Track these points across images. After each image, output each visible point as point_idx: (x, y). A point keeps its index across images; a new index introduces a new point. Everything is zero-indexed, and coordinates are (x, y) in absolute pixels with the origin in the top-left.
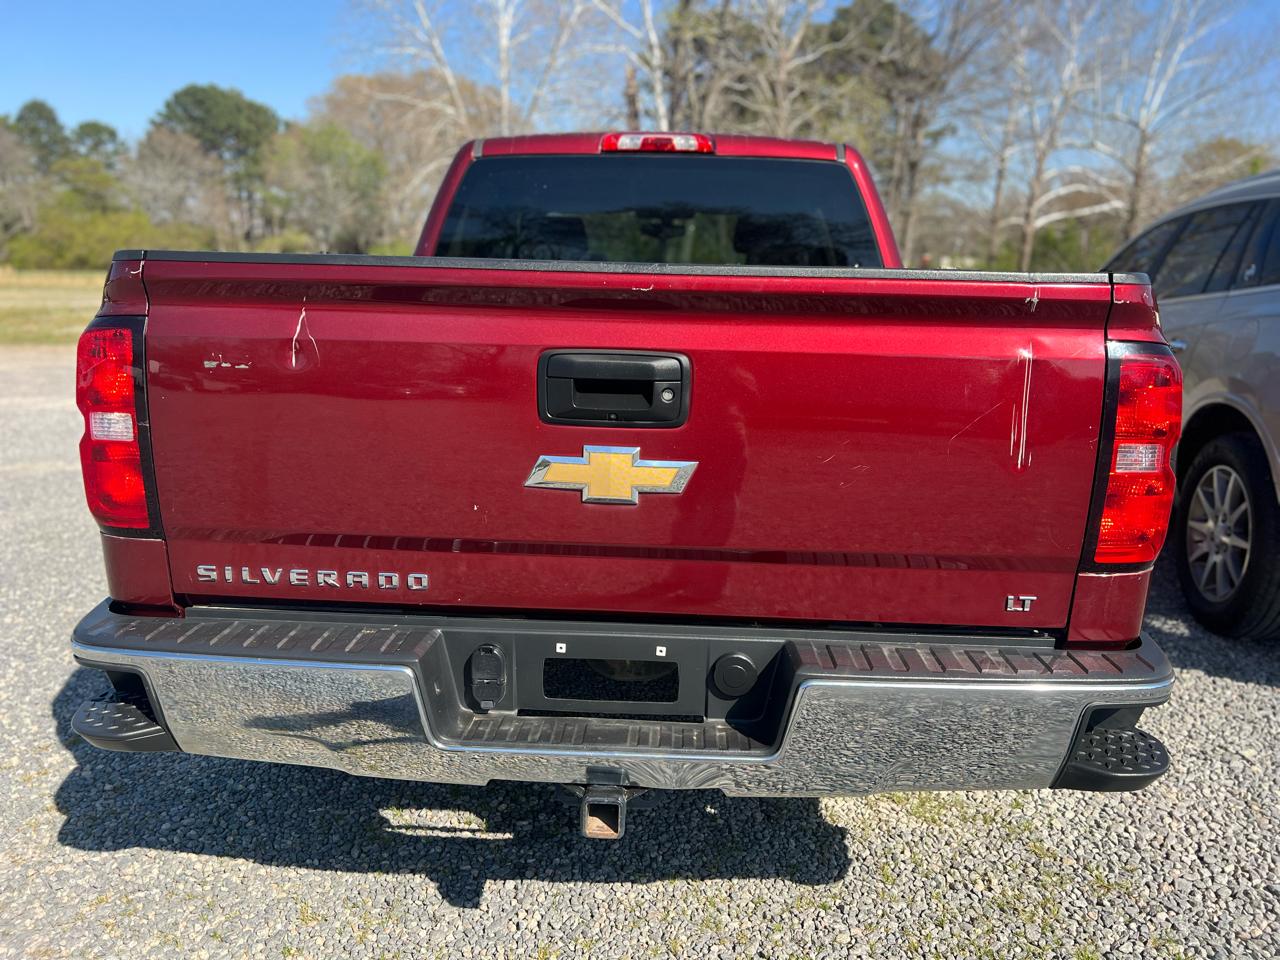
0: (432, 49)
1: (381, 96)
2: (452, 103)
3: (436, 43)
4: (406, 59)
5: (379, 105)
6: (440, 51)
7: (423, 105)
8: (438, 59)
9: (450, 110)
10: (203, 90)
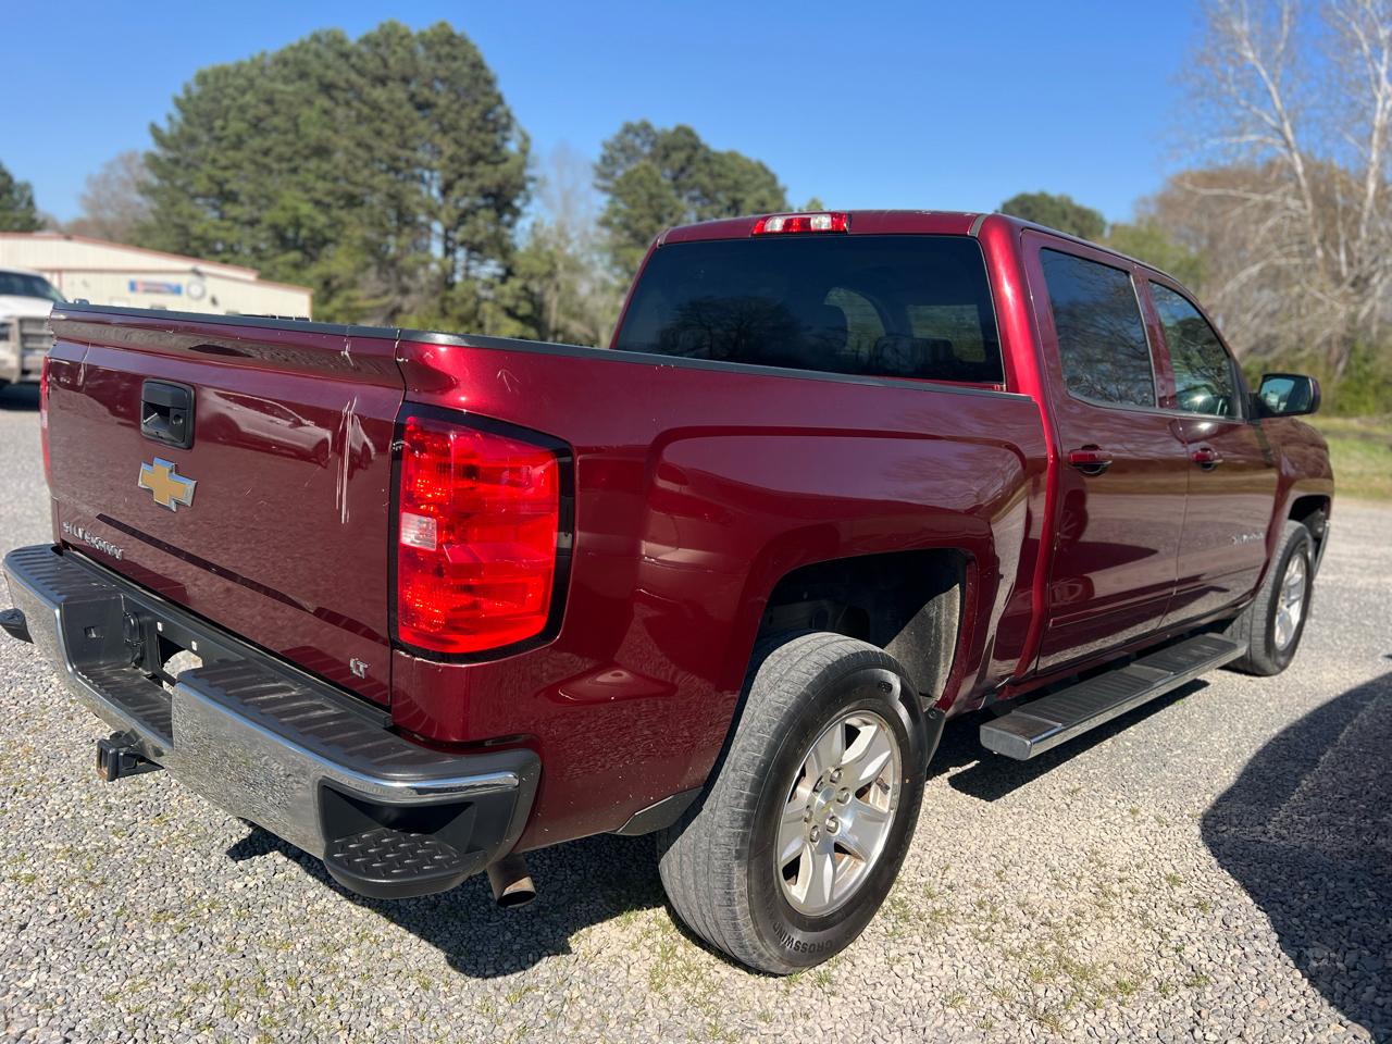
0: (1281, 133)
1: (1203, 192)
2: (1298, 196)
3: (1287, 127)
4: (1246, 148)
5: (1204, 199)
6: (1290, 137)
7: (1257, 198)
8: (1287, 145)
9: (1293, 203)
10: (1032, 198)
